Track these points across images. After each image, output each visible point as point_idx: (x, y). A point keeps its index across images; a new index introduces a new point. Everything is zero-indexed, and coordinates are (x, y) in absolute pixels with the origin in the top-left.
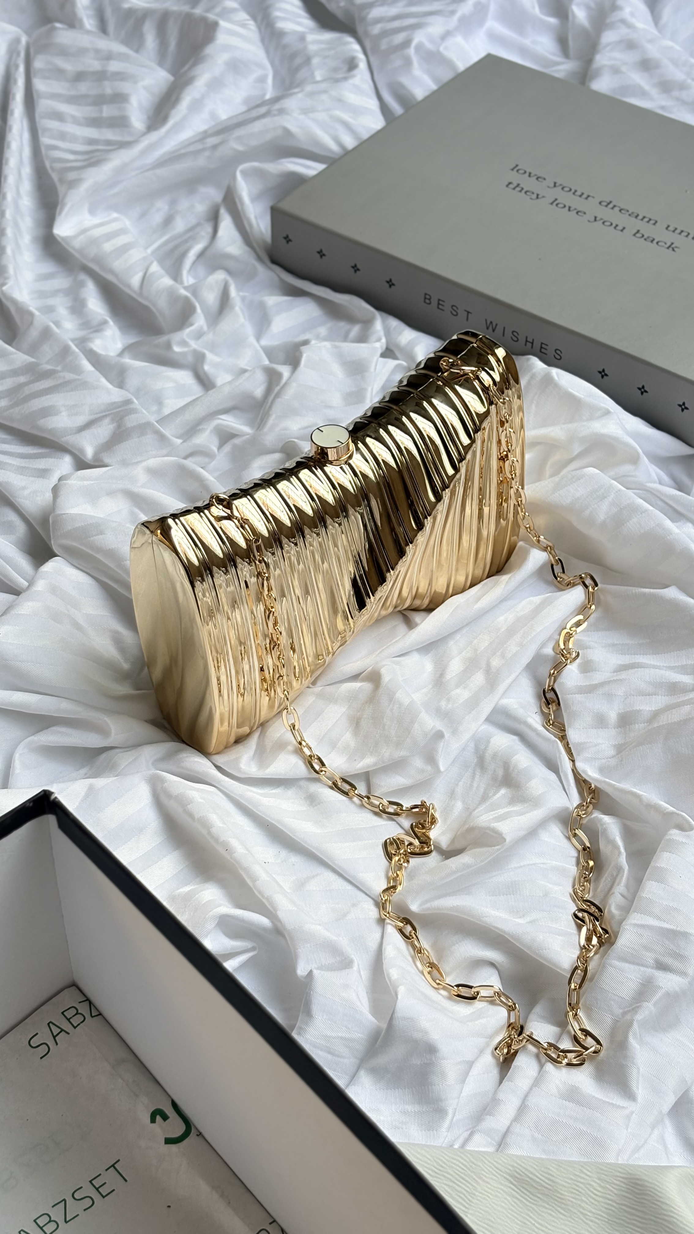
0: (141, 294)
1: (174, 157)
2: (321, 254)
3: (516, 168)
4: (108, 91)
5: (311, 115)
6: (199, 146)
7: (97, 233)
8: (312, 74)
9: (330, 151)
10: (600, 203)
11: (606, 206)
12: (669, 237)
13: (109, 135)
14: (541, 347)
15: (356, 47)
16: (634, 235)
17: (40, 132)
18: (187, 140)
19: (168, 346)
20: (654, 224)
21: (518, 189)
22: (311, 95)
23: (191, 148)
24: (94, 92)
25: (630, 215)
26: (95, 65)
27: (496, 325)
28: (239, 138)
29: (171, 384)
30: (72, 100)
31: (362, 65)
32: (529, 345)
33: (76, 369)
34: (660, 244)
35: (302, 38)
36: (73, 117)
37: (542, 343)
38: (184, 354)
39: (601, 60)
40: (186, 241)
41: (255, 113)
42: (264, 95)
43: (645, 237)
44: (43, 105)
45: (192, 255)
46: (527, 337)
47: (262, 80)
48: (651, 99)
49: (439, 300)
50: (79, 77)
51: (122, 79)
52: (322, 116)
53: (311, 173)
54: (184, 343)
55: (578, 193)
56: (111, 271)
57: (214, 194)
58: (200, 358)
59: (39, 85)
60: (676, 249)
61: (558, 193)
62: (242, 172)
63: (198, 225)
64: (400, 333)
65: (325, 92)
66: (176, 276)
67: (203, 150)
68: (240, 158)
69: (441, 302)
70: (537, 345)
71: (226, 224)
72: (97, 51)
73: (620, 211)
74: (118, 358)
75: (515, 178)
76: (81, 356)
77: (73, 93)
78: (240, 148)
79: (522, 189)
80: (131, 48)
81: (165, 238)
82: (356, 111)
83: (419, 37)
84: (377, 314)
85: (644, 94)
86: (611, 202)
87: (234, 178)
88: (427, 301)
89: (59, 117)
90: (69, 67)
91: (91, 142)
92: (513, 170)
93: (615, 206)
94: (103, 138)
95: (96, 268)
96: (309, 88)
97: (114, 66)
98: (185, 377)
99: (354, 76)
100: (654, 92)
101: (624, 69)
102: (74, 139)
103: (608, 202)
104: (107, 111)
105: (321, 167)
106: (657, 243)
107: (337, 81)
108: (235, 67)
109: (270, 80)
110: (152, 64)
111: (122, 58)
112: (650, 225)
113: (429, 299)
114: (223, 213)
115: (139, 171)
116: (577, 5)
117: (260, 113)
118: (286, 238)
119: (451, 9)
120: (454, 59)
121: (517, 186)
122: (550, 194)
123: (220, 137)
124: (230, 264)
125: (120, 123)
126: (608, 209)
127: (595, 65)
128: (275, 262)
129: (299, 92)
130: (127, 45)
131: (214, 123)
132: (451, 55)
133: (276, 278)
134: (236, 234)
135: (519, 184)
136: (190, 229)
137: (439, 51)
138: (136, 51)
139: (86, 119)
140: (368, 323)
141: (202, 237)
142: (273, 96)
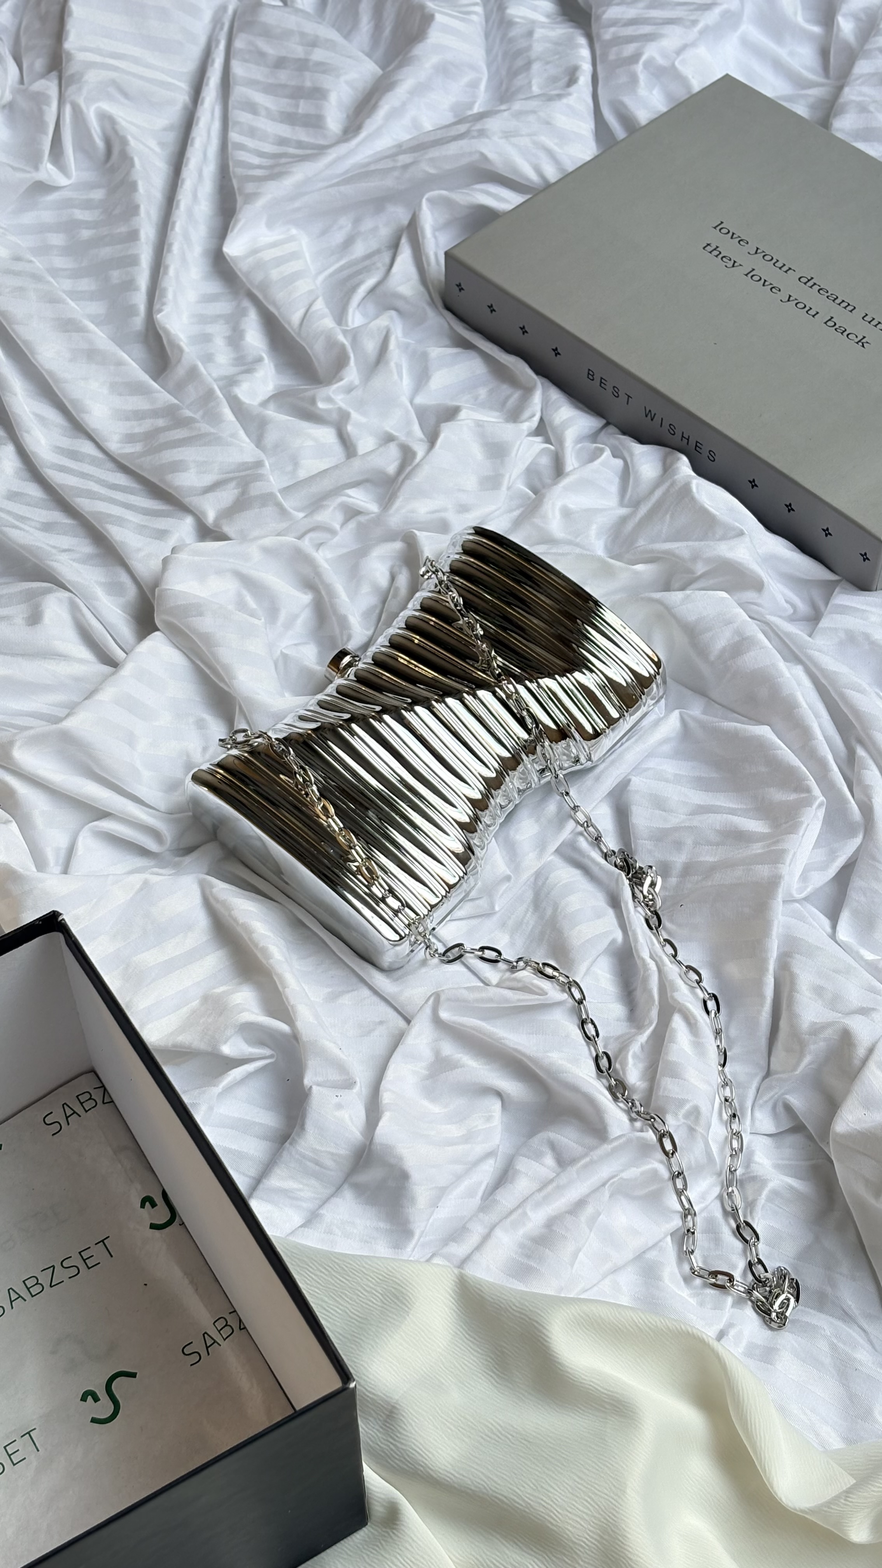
0: (299, 334)
1: (363, 173)
2: (491, 309)
3: (719, 227)
4: (308, 84)
5: (514, 140)
6: (389, 164)
7: (268, 255)
8: (529, 84)
9: (530, 179)
10: (799, 279)
11: (805, 283)
12: (861, 329)
13: (303, 135)
14: (696, 446)
15: (585, 52)
16: (826, 323)
17: (230, 124)
18: (382, 151)
19: (313, 401)
20: (851, 311)
21: (716, 253)
22: (519, 114)
23: (381, 165)
24: (293, 83)
25: (828, 297)
26: (298, 51)
27: (655, 414)
28: (432, 160)
29: (310, 443)
30: (270, 89)
31: (585, 77)
32: (684, 441)
33: (214, 418)
34: (849, 336)
35: (530, 34)
36: (267, 109)
37: (697, 442)
38: (328, 411)
39: (850, 94)
40: (359, 272)
41: (454, 131)
42: (471, 105)
43: (837, 326)
44: (239, 92)
45: (362, 291)
46: (683, 433)
47: (474, 85)
50: (280, 63)
51: (324, 72)
52: (525, 141)
53: (506, 207)
54: (329, 400)
55: (779, 264)
56: (274, 303)
57: (401, 215)
58: (344, 416)
59: (238, 69)
60: (865, 344)
61: (757, 262)
62: (428, 200)
63: (378, 252)
64: (558, 409)
65: (534, 112)
66: (340, 317)
67: (393, 168)
68: (430, 183)
69: (603, 381)
70: (693, 442)
71: (405, 255)
72: (302, 34)
73: (819, 291)
74: (261, 409)
75: (715, 239)
76: (224, 403)
77: (271, 81)
78: (432, 171)
79: (720, 253)
80: (342, 34)
81: (342, 263)
82: (563, 137)
83: (651, 51)
84: (538, 381)
86: (812, 278)
87: (420, 205)
88: (590, 376)
89: (252, 108)
91: (282, 141)
92: (715, 228)
93: (815, 284)
94: (295, 138)
95: (260, 296)
96: (517, 106)
97: (318, 55)
98: (326, 435)
99: (570, 94)
101: (872, 108)
102: (263, 137)
103: (809, 278)
104: (304, 107)
105: (519, 199)
106: (848, 335)
107: (550, 99)
108: (445, 70)
109: (483, 86)
110: (361, 54)
111: (330, 45)
112: (846, 311)
113: (593, 376)
114: (404, 241)
115: (326, 184)
116: (844, 16)
117: (460, 133)
118: (459, 285)
119: (693, 18)
120: (690, 77)
121: (715, 249)
122: (748, 263)
123: (413, 155)
124: (400, 304)
125: (315, 122)
126: (806, 287)
127: (841, 100)
128: (448, 308)
129: (505, 110)
130: (339, 30)
131: (415, 133)
132: (687, 71)
133: (446, 325)
134: (412, 270)
135: (717, 247)
136: (369, 256)
137: (673, 65)
138: (347, 36)
139: (282, 113)
140: (528, 391)
141: (378, 269)
142: (481, 110)
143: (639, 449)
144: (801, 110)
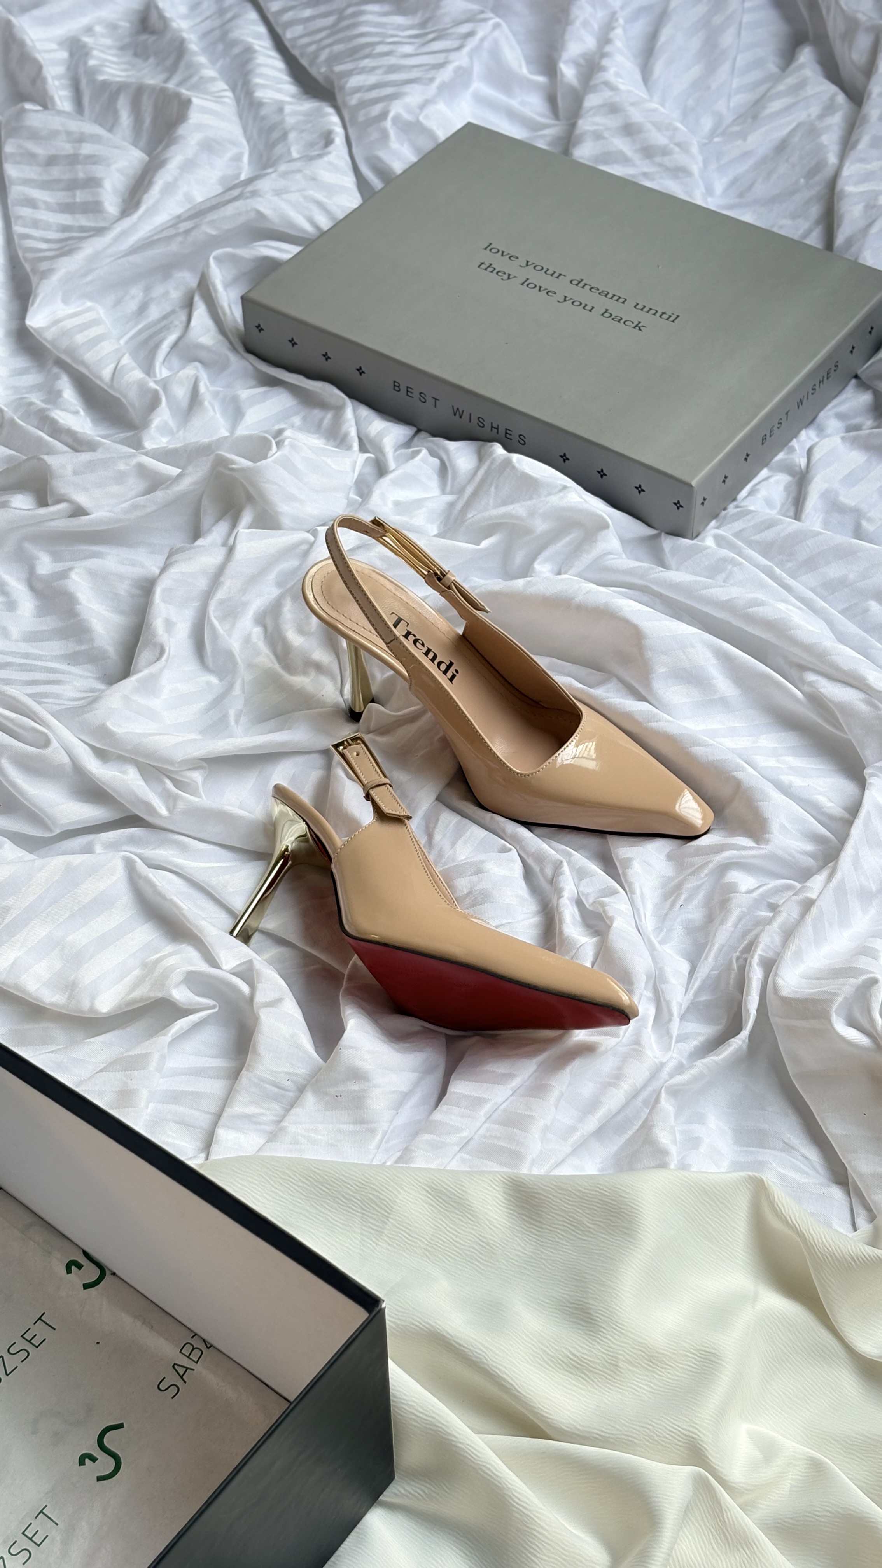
0: (112, 386)
1: (147, 244)
2: (292, 342)
3: (489, 247)
4: (81, 175)
5: (284, 196)
6: (172, 232)
7: (69, 324)
8: (289, 152)
9: (305, 232)
10: (571, 282)
11: (577, 285)
12: (636, 316)
13: (83, 221)
14: (506, 433)
15: (335, 119)
16: (602, 315)
17: (13, 220)
18: (162, 225)
20: (623, 303)
21: (490, 269)
22: (285, 175)
23: (164, 234)
24: (66, 177)
25: (600, 294)
26: (67, 148)
27: (463, 411)
28: (211, 222)
30: (44, 185)
31: (339, 140)
32: (495, 430)
34: (627, 323)
35: (281, 110)
36: (45, 203)
37: (506, 429)
39: (585, 125)
40: (160, 331)
41: (227, 197)
42: (239, 174)
43: (613, 317)
44: (15, 193)
45: (165, 347)
46: (492, 423)
47: (238, 158)
48: (634, 165)
49: (408, 387)
50: (51, 161)
51: (95, 163)
52: (295, 197)
53: (286, 256)
54: (154, 440)
55: (550, 272)
56: (84, 363)
57: (190, 279)
59: (11, 170)
60: (642, 328)
61: (530, 273)
62: (215, 258)
63: (173, 312)
64: (371, 423)
65: (298, 171)
66: (149, 370)
67: (177, 235)
68: (214, 242)
69: (409, 390)
70: (502, 431)
71: (200, 311)
72: (69, 133)
73: (590, 289)
75: (487, 257)
77: (45, 177)
78: (214, 233)
79: (495, 269)
80: (105, 128)
81: (140, 326)
82: (330, 189)
83: (397, 109)
84: (348, 402)
85: (625, 160)
86: (582, 280)
87: (208, 265)
88: (397, 388)
89: (32, 203)
90: (40, 151)
91: (65, 229)
92: (485, 249)
93: (586, 284)
94: (76, 224)
95: (69, 361)
96: (283, 167)
97: (87, 149)
99: (329, 153)
100: (636, 158)
101: (606, 134)
102: (47, 227)
103: (580, 280)
104: (80, 196)
105: (295, 249)
106: (624, 323)
107: (311, 159)
108: (209, 146)
109: (246, 158)
110: (126, 144)
111: (95, 139)
112: (619, 303)
113: (398, 387)
114: (197, 299)
115: (112, 259)
116: (566, 62)
117: (233, 196)
118: (258, 327)
119: (430, 76)
120: (435, 128)
121: (489, 267)
122: (522, 274)
123: (193, 221)
124: (203, 355)
125: (94, 208)
126: (578, 288)
127: (578, 131)
128: (249, 350)
129: (272, 173)
130: (100, 125)
131: (188, 206)
132: (431, 124)
133: (250, 368)
134: (209, 323)
135: (491, 264)
136: (165, 317)
137: (418, 121)
138: (110, 130)
139: (59, 204)
140: (339, 410)
141: (176, 326)
142: (247, 177)
143: (452, 446)
144: (541, 144)
